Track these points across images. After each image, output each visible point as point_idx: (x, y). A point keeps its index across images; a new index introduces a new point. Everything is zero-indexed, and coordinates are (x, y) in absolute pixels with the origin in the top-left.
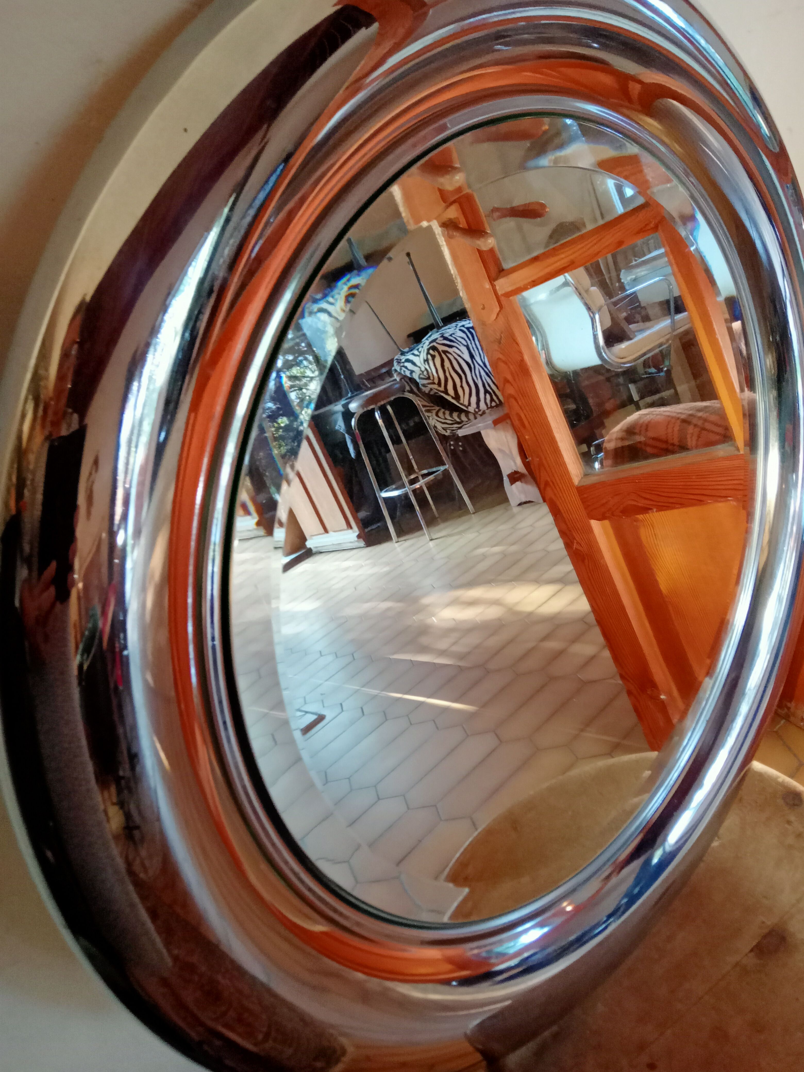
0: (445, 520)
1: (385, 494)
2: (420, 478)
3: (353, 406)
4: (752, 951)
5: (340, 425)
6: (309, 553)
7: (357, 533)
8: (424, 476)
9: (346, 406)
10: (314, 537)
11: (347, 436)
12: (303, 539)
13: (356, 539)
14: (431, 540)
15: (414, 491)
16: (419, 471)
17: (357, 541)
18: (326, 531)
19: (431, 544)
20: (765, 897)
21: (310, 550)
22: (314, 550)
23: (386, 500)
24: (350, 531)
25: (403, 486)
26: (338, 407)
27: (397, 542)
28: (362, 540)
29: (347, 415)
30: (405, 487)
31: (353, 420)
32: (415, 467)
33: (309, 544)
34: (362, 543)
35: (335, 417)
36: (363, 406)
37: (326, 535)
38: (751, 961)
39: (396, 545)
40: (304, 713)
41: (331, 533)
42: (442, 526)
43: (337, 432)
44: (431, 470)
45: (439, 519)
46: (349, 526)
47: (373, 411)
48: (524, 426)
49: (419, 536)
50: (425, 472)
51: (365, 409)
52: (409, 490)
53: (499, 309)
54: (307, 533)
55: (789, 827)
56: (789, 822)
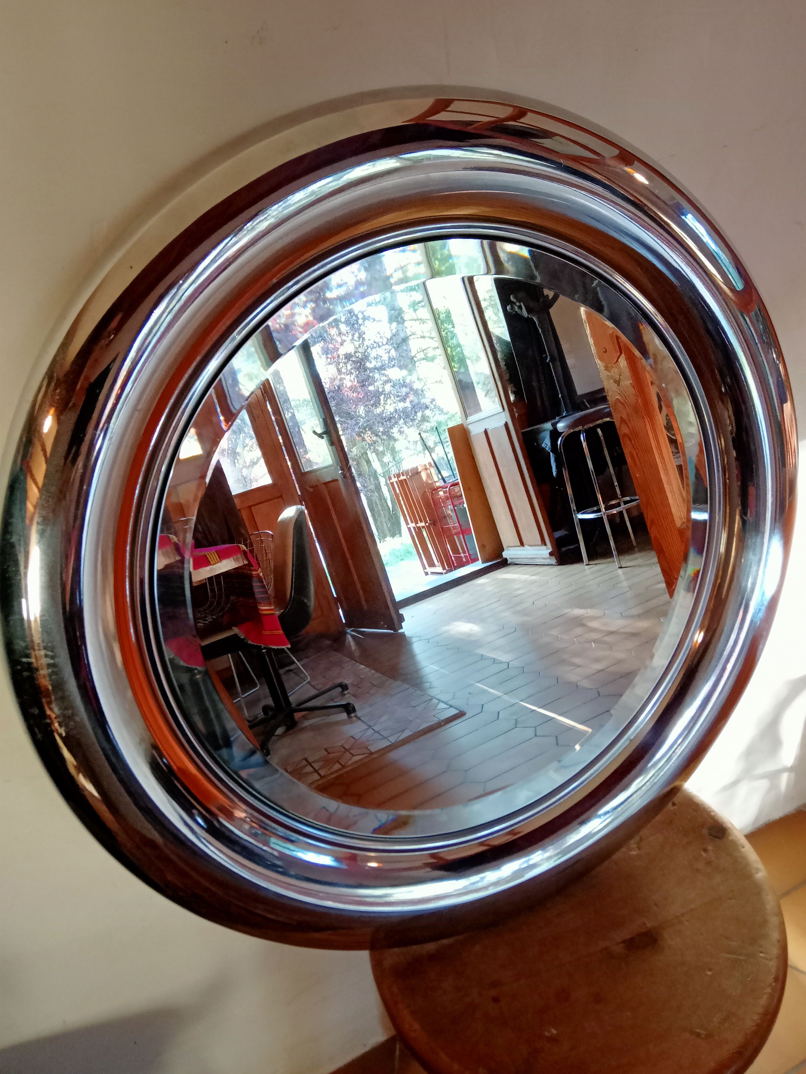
0: (641, 550)
1: (581, 516)
2: (622, 504)
3: (561, 426)
4: (624, 942)
5: (547, 443)
6: (504, 563)
7: (550, 551)
8: (626, 503)
9: (554, 425)
10: (509, 548)
11: (551, 454)
12: (500, 548)
13: (548, 556)
14: (621, 568)
15: (610, 517)
16: (622, 497)
17: (549, 558)
18: (522, 544)
19: (620, 571)
20: (656, 905)
21: (506, 559)
22: (509, 561)
23: (581, 521)
24: (544, 547)
25: (599, 511)
26: (548, 426)
27: (586, 565)
28: (554, 557)
29: (555, 434)
30: (601, 512)
31: (560, 439)
32: (618, 493)
33: (505, 554)
34: (553, 561)
35: (543, 434)
36: (570, 427)
37: (522, 548)
38: (619, 949)
39: (586, 567)
40: (448, 707)
41: (526, 547)
42: (637, 555)
43: (544, 449)
44: (633, 498)
45: (636, 549)
46: (544, 543)
47: (579, 433)
48: (635, 464)
49: (610, 562)
50: (628, 498)
51: (572, 431)
52: (604, 515)
53: (619, 354)
54: (505, 545)
55: (704, 854)
56: (705, 850)
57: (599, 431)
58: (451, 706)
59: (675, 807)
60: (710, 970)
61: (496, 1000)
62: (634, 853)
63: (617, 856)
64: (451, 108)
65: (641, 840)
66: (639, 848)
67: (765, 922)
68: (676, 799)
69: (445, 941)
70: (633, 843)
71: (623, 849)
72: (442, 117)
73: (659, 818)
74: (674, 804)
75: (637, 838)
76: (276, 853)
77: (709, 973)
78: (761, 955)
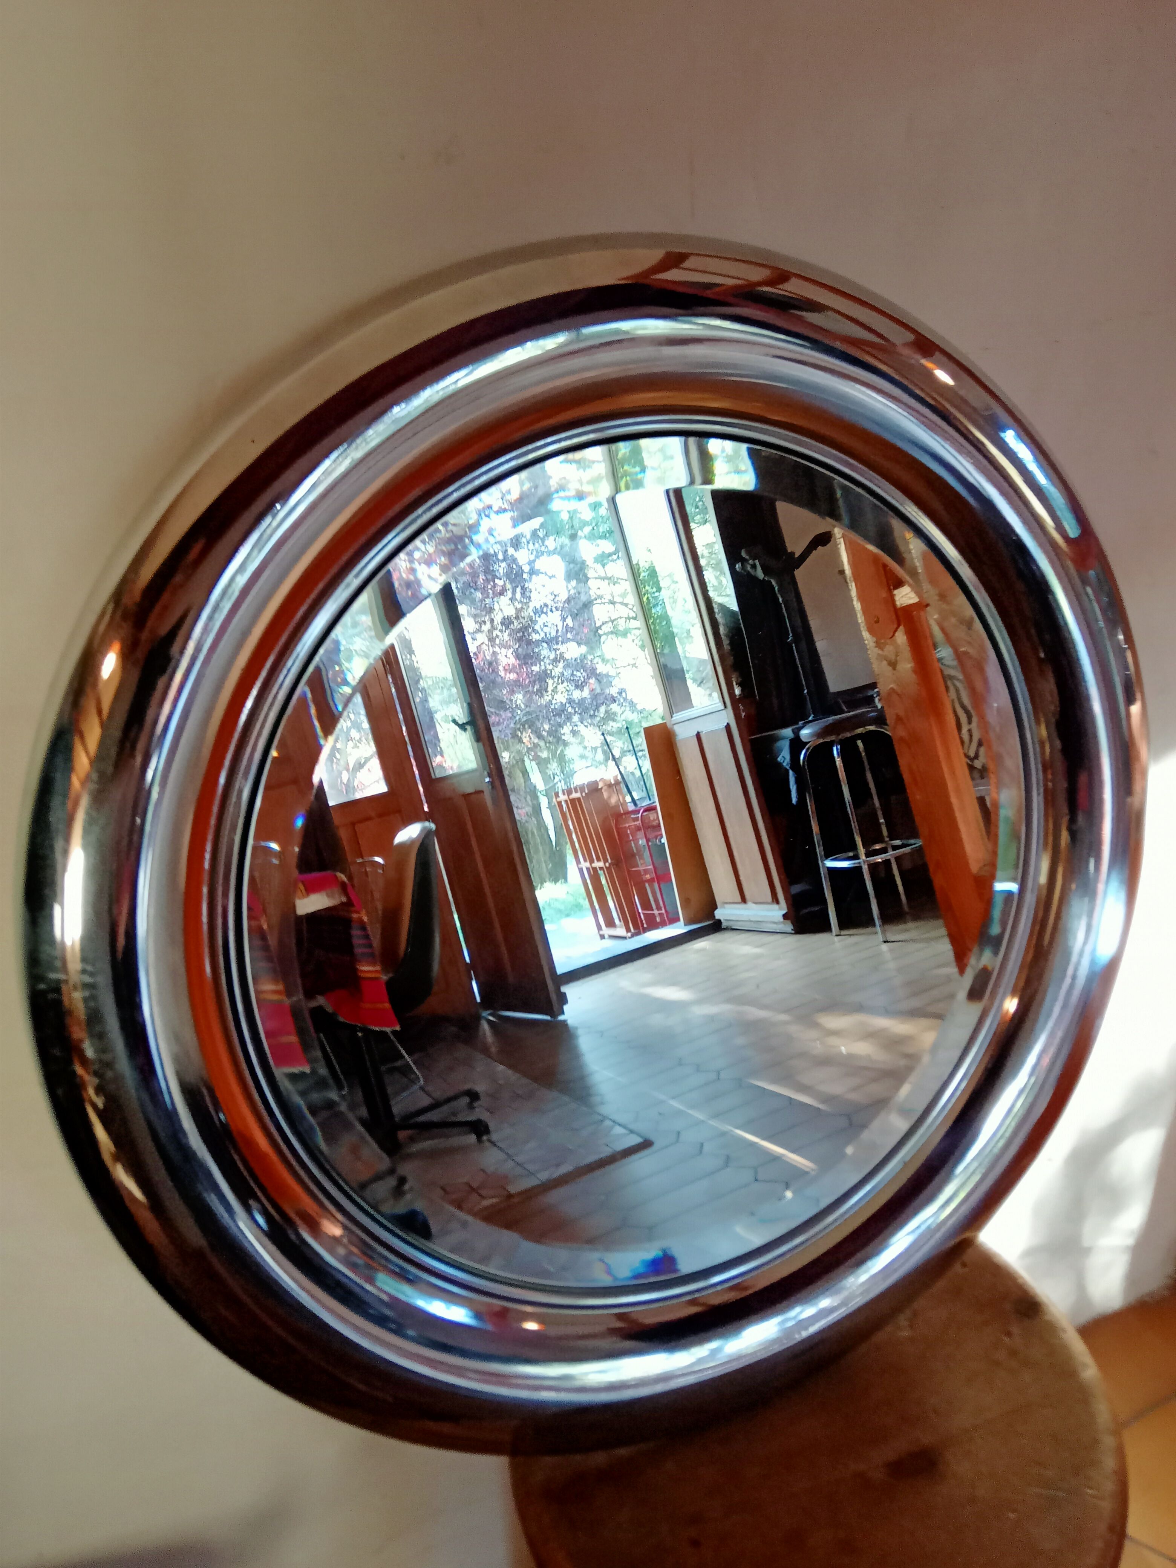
0: (916, 917)
1: (830, 864)
2: (890, 849)
3: (806, 733)
4: (886, 1465)
5: (784, 757)
6: (717, 927)
7: (784, 912)
8: (895, 848)
9: (796, 732)
10: (726, 906)
11: (791, 772)
12: (712, 905)
13: (782, 919)
14: (885, 942)
15: (873, 867)
16: (891, 840)
17: (782, 922)
18: (744, 900)
19: (885, 947)
20: (936, 1412)
21: (719, 921)
22: (724, 925)
23: (832, 871)
24: (775, 906)
25: (856, 857)
26: (788, 732)
27: (837, 935)
28: (789, 922)
29: (797, 744)
30: (859, 859)
31: (804, 751)
32: (885, 832)
33: (719, 914)
34: (789, 927)
35: (779, 744)
36: (819, 735)
37: (743, 906)
38: (879, 1476)
39: (836, 939)
40: (628, 1132)
41: (750, 905)
42: (911, 925)
43: (780, 765)
44: (905, 842)
45: (908, 917)
46: (775, 900)
47: (831, 744)
49: (870, 933)
50: (898, 842)
51: (821, 741)
52: (865, 863)
54: (719, 900)
55: (1006, 1340)
56: (1009, 1334)
57: (860, 743)
58: (632, 1132)
59: (966, 1270)
60: (1014, 1511)
61: (695, 1543)
62: (906, 1333)
63: (880, 1337)
64: (687, 264)
65: (915, 1314)
66: (911, 1327)
67: (1096, 1442)
68: (968, 1256)
69: (623, 1452)
70: (903, 1320)
71: (889, 1329)
72: (673, 275)
73: (941, 1284)
74: (964, 1265)
75: (908, 1313)
76: (384, 1297)
77: (1011, 1515)
78: (1089, 1491)
